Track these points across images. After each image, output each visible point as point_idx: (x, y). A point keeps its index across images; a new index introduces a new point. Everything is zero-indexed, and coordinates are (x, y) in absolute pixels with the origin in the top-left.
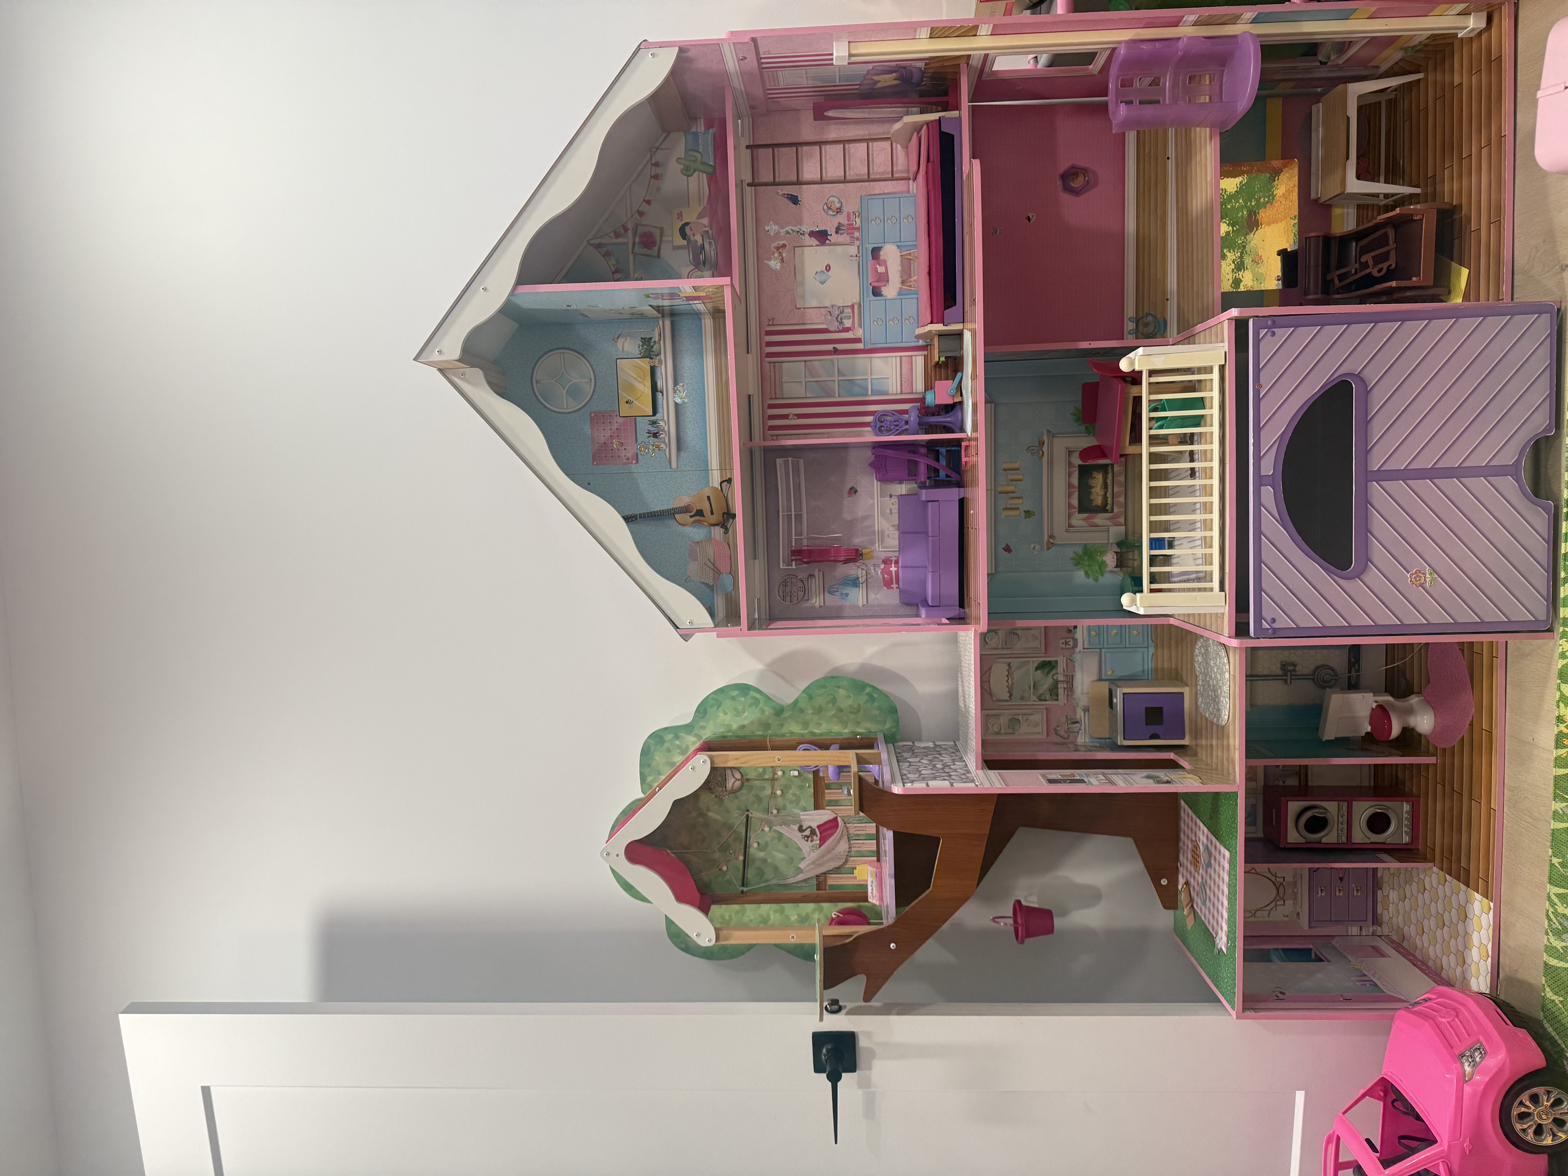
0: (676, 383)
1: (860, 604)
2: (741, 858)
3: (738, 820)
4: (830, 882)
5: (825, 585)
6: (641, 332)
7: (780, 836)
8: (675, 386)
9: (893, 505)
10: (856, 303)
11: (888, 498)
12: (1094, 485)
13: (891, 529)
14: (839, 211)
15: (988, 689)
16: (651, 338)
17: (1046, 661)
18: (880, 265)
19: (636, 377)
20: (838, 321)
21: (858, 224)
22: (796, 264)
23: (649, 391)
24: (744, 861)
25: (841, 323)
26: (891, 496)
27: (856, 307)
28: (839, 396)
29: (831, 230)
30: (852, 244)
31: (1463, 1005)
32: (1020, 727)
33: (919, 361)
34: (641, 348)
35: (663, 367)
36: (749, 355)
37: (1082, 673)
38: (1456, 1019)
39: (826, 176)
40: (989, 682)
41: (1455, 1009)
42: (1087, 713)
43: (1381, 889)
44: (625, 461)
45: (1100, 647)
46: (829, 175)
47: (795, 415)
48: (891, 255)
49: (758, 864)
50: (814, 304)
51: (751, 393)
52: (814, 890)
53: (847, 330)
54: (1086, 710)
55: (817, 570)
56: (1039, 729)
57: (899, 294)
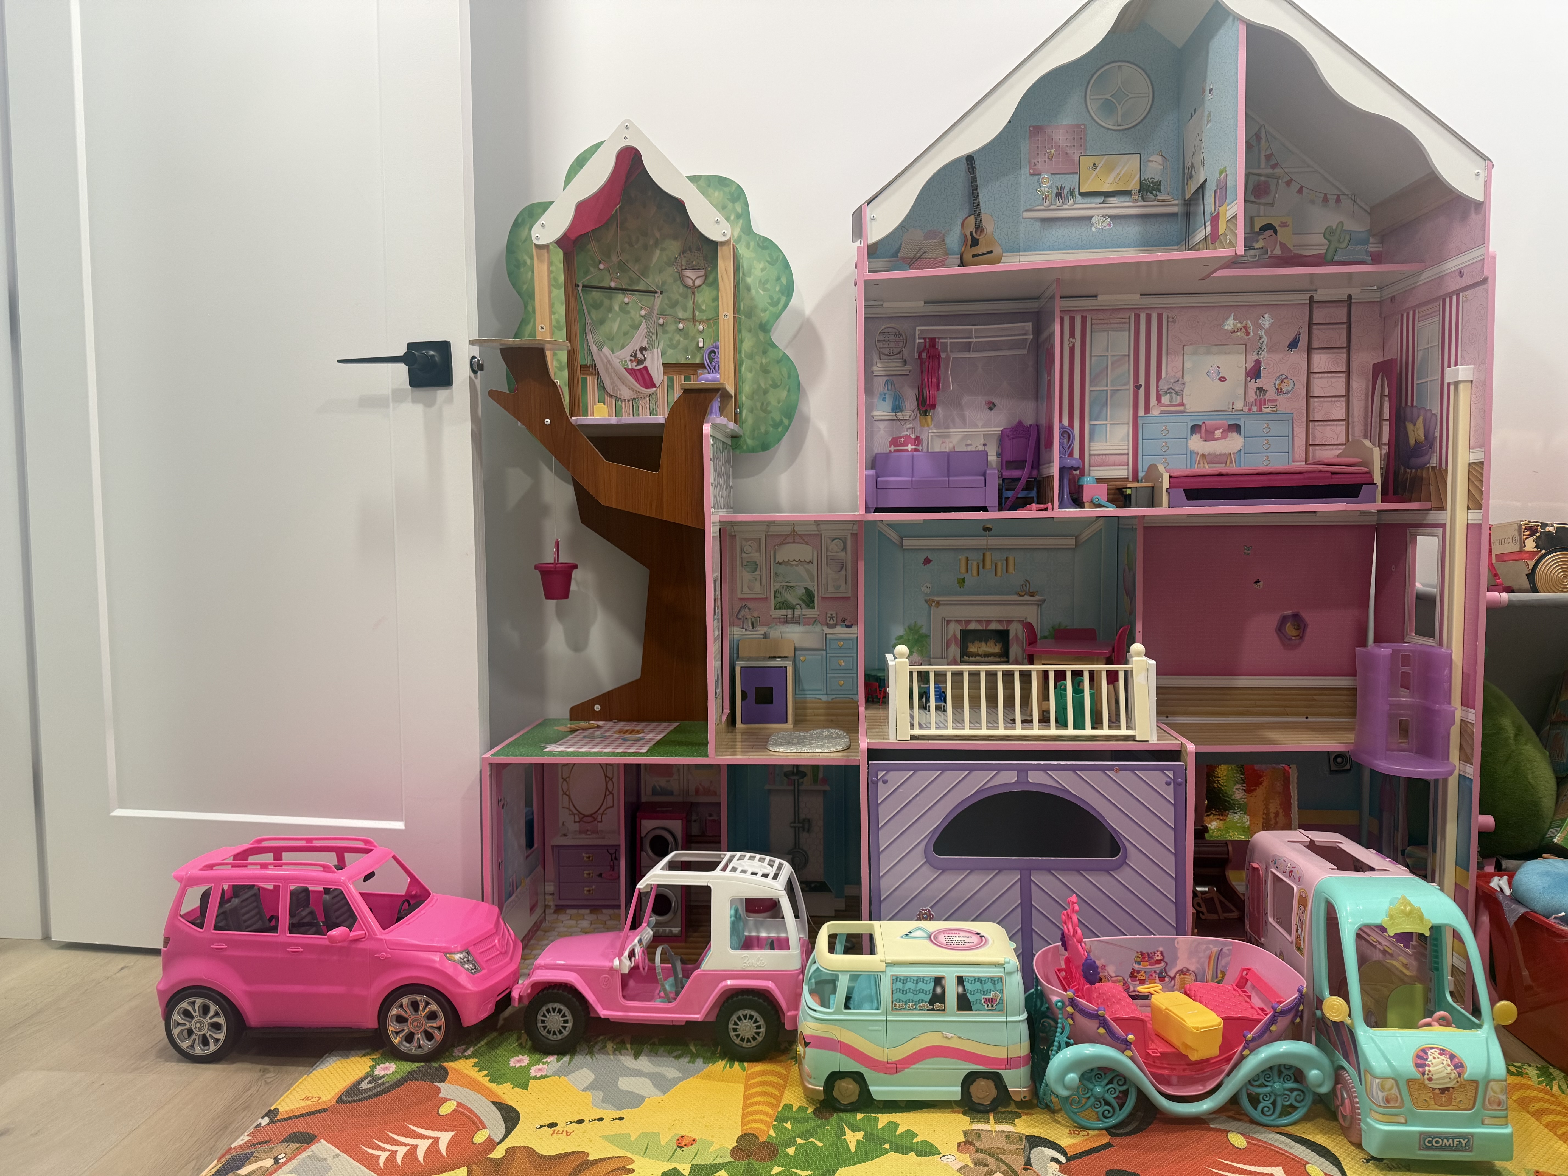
0: (1112, 217)
1: (875, 413)
2: (613, 285)
3: (652, 281)
4: (589, 379)
5: (894, 377)
6: (1167, 181)
7: (636, 327)
8: (1109, 217)
9: (977, 445)
10: (1185, 408)
11: (982, 442)
12: (988, 644)
13: (951, 445)
14: (1279, 391)
15: (787, 541)
16: (1160, 191)
17: (814, 597)
18: (1222, 432)
19: (1121, 175)
20: (1168, 389)
21: (1265, 410)
22: (1229, 346)
23: (1106, 188)
24: (610, 288)
25: (1166, 393)
26: (985, 445)
27: (1182, 408)
28: (1091, 391)
29: (1260, 383)
30: (1246, 404)
31: (511, 959)
32: (748, 572)
33: (1122, 472)
34: (1151, 181)
35: (1130, 204)
36: (1138, 296)
37: (802, 632)
38: (498, 952)
39: (1314, 378)
40: (794, 542)
41: (506, 953)
42: (762, 636)
43: (591, 912)
44: (1033, 161)
45: (828, 651)
46: (1316, 381)
47: (1074, 345)
48: (1233, 443)
49: (606, 302)
50: (1188, 365)
51: (1099, 298)
52: (581, 362)
53: (1159, 399)
54: (765, 636)
55: (910, 368)
56: (746, 590)
57: (1192, 453)
